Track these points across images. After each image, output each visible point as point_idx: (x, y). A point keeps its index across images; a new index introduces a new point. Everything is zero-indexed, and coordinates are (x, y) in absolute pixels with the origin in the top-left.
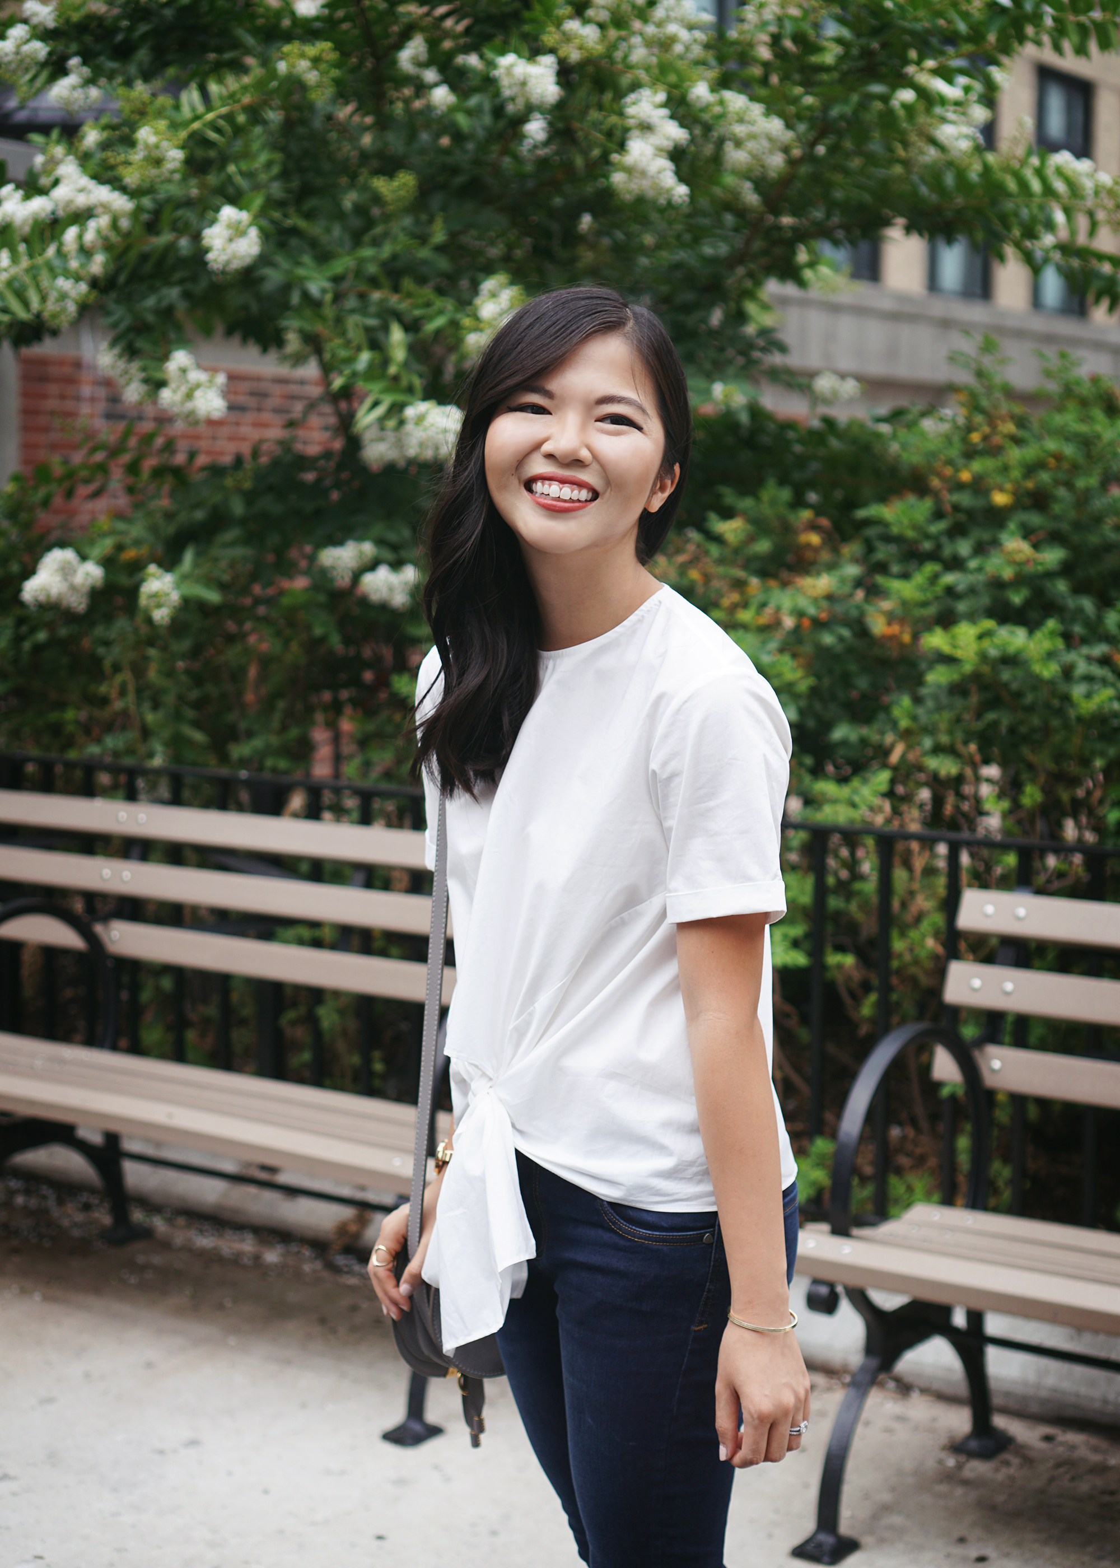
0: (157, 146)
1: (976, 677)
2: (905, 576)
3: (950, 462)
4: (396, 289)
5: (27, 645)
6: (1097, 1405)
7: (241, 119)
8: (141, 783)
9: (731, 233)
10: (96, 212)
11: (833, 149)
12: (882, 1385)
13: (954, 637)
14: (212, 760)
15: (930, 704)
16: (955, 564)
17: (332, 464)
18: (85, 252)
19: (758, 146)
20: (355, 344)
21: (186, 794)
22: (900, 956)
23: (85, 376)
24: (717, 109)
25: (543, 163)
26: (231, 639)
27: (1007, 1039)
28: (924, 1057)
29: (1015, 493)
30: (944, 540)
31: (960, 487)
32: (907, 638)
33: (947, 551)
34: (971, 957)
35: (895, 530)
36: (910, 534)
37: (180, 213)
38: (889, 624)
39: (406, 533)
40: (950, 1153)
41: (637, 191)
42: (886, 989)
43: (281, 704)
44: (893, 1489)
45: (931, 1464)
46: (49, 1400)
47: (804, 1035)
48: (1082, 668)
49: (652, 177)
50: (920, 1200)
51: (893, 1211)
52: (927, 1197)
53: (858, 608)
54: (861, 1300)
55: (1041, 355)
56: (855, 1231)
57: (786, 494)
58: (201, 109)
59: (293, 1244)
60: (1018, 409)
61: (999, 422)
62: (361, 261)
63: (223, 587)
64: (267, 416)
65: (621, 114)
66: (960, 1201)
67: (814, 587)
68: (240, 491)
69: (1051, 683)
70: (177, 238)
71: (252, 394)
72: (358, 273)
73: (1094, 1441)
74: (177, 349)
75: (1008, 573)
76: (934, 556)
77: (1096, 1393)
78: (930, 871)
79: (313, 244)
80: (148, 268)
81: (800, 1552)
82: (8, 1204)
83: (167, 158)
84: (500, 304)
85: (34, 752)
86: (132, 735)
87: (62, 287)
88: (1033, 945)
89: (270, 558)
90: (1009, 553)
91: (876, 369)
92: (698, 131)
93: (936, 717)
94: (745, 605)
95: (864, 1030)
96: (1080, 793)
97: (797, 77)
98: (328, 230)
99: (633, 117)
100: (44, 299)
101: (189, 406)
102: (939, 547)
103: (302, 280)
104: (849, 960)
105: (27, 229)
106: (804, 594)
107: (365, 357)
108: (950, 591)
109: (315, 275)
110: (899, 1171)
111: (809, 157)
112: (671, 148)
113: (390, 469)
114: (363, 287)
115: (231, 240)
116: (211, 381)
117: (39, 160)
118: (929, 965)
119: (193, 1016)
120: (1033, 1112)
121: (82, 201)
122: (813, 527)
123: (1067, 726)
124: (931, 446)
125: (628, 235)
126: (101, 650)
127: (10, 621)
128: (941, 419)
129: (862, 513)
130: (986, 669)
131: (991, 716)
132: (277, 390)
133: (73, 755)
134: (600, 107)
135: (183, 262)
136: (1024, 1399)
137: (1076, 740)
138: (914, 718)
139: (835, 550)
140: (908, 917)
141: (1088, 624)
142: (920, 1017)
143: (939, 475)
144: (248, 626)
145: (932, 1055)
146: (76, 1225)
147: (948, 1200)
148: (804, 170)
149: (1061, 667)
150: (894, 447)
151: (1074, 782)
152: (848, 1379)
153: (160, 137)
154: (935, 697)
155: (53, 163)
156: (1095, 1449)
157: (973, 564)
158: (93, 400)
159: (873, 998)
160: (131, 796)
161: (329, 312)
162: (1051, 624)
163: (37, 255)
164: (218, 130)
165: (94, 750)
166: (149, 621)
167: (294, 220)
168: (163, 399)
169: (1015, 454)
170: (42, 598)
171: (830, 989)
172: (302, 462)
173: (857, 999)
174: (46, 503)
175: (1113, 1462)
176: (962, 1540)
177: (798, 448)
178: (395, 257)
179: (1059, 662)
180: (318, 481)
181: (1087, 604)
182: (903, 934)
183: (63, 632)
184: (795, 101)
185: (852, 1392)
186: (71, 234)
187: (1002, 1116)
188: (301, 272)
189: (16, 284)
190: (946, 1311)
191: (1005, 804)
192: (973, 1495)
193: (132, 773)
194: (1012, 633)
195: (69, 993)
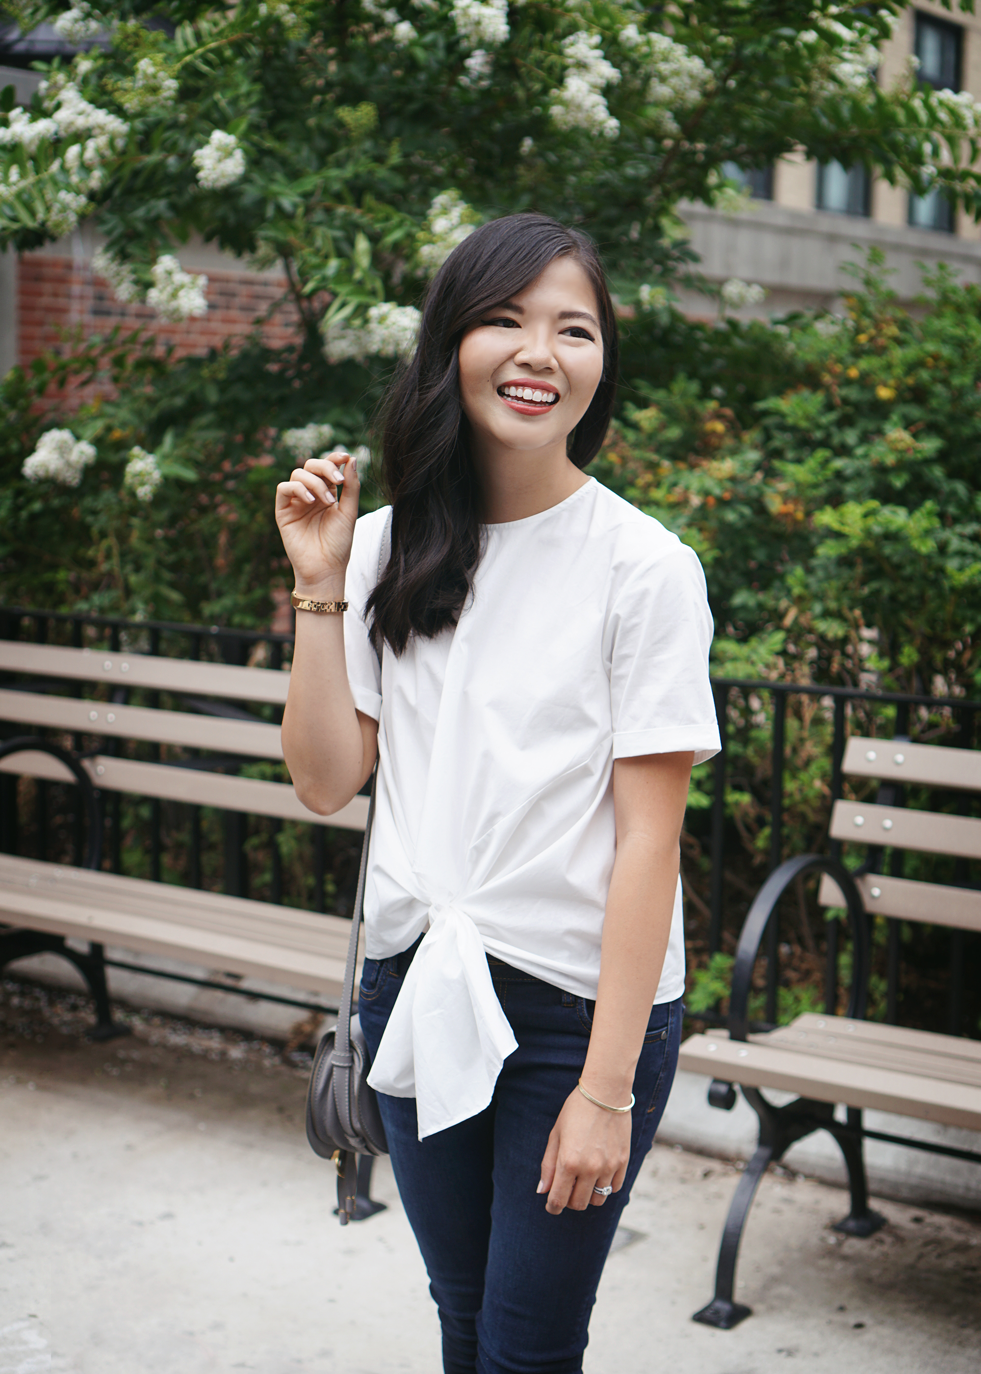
0: (154, 76)
1: (861, 551)
2: (799, 461)
3: (840, 360)
4: (359, 203)
5: (24, 514)
6: (961, 1191)
7: (228, 53)
8: (123, 636)
9: (652, 157)
10: (94, 132)
11: (742, 83)
12: (772, 1171)
13: (842, 515)
14: (186, 616)
15: (820, 574)
16: (844, 451)
17: (294, 357)
18: (86, 168)
19: (680, 83)
20: (323, 252)
21: (163, 646)
22: (791, 795)
23: (76, 276)
24: (645, 49)
25: (486, 93)
26: (203, 510)
27: (885, 869)
28: (811, 884)
29: (897, 389)
30: (834, 429)
31: (848, 382)
32: (800, 515)
33: (836, 440)
34: (854, 796)
35: (790, 421)
36: (804, 424)
37: (168, 134)
38: (785, 503)
39: (360, 418)
40: (835, 967)
41: (573, 123)
42: (778, 825)
43: (248, 568)
44: (781, 1263)
45: (814, 1241)
46: (40, 1178)
47: (705, 863)
48: (955, 544)
49: (587, 111)
50: (806, 1010)
51: (783, 1019)
52: (813, 1007)
53: (758, 488)
54: (755, 1097)
55: (922, 267)
56: (751, 1037)
57: (694, 387)
58: (193, 44)
59: (255, 1042)
60: (900, 314)
61: (884, 325)
62: (327, 180)
63: (197, 465)
64: (234, 313)
65: (560, 53)
66: (841, 1011)
67: (719, 469)
68: (214, 380)
69: (928, 557)
70: (166, 157)
71: (222, 294)
72: (326, 190)
73: (958, 1222)
74: (163, 254)
75: (890, 460)
76: (824, 443)
77: (960, 1181)
78: (818, 721)
79: (284, 162)
80: (139, 182)
81: (701, 1318)
82: (5, 1004)
83: (163, 87)
84: (451, 220)
85: (30, 608)
86: (116, 593)
87: (64, 199)
88: (909, 787)
89: (239, 438)
90: (892, 442)
91: (773, 277)
92: (627, 68)
93: (825, 585)
94: (658, 485)
95: (758, 860)
96: (952, 654)
97: (714, 19)
98: (298, 151)
99: (571, 57)
100: (48, 209)
101: (174, 304)
102: (829, 436)
103: (276, 195)
104: (745, 798)
105: (33, 148)
106: (711, 476)
107: (334, 264)
108: (839, 475)
109: (287, 191)
110: (787, 984)
111: (723, 90)
112: (604, 85)
113: (349, 364)
114: (329, 202)
115: (220, 161)
116: (193, 282)
117: (43, 85)
118: (816, 803)
119: (167, 841)
120: (906, 934)
121: (81, 122)
122: (718, 416)
123: (941, 595)
124: (824, 347)
125: (561, 158)
126: (89, 519)
127: (9, 493)
128: (833, 322)
129: (761, 405)
130: (870, 544)
131: (874, 585)
132: (244, 290)
133: (64, 610)
134: (541, 45)
135: (170, 178)
136: (896, 1185)
137: (950, 608)
138: (806, 586)
139: (737, 437)
140: (799, 762)
141: (960, 505)
142: (807, 850)
143: (830, 372)
144: (219, 497)
145: (818, 883)
146: (65, 1023)
147: (831, 1011)
148: (717, 101)
149: (937, 543)
150: (791, 347)
151: (947, 644)
152: (741, 1165)
153: (158, 68)
154: (825, 568)
155: (56, 88)
156: (959, 1230)
157: (860, 451)
158: (82, 297)
159: (767, 831)
160: (116, 647)
161: (300, 223)
162: (929, 505)
163: (43, 170)
164: (208, 63)
165: (82, 606)
166: (133, 494)
167: (269, 143)
168: (150, 298)
169: (898, 354)
170: (41, 473)
171: (729, 825)
172: (267, 354)
173: (753, 833)
174: (41, 390)
175: (974, 1241)
176: (842, 1309)
177: (705, 347)
178: (357, 176)
179: (935, 538)
180: (282, 372)
181: (960, 488)
182: (794, 777)
183: (56, 502)
184: (710, 41)
185: (747, 1177)
186: (73, 151)
187: (880, 937)
188: (275, 188)
189: (25, 196)
190: (830, 1108)
191: (886, 663)
192: (851, 1269)
193: (116, 627)
194: (894, 512)
195: (58, 819)
